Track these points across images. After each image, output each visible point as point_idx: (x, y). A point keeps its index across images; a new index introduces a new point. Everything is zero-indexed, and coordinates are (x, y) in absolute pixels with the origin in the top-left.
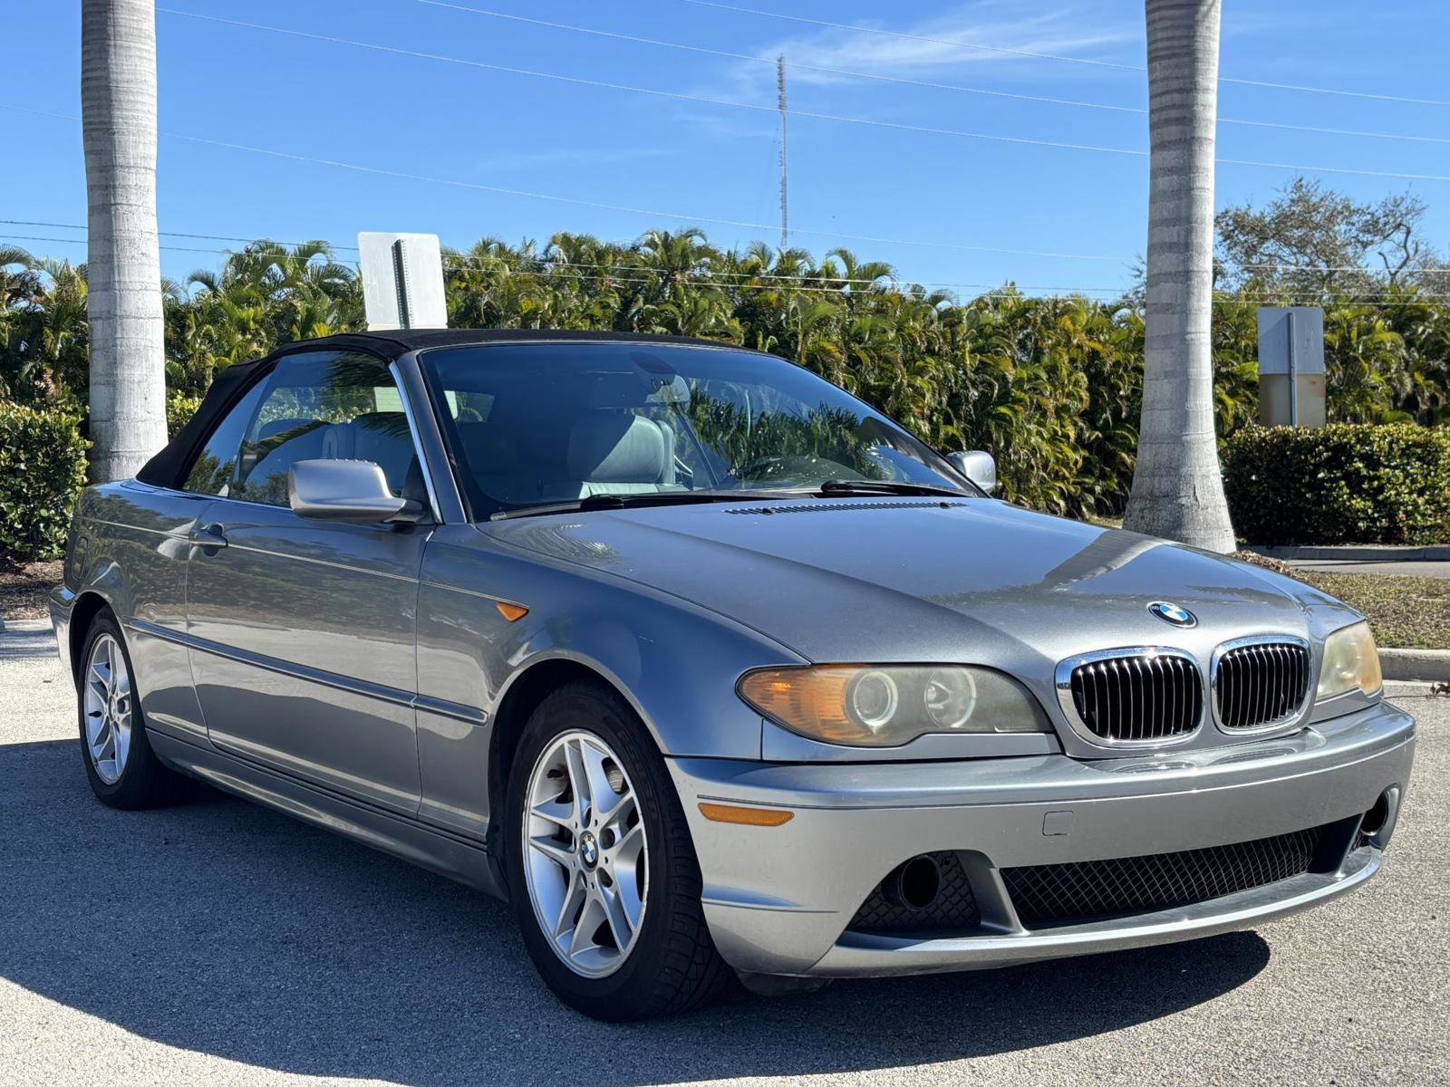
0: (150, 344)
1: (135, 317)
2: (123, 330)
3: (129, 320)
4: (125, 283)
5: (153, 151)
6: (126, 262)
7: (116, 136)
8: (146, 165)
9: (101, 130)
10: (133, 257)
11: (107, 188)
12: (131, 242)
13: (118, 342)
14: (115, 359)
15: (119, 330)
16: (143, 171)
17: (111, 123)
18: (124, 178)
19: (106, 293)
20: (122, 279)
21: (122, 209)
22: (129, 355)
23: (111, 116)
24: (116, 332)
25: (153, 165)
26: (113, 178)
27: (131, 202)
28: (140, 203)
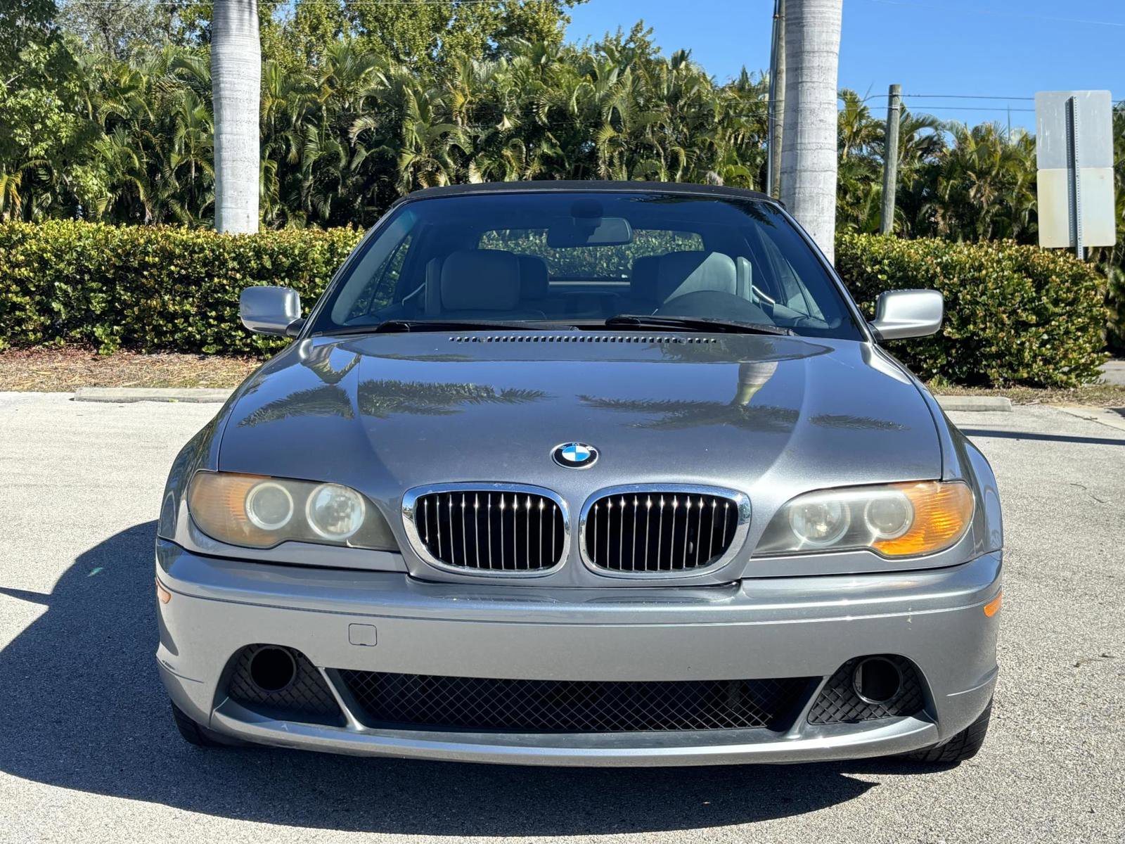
0: (821, 191)
1: (811, 171)
2: (801, 181)
3: (805, 173)
4: (805, 144)
5: (836, 38)
6: (807, 128)
7: (805, 28)
8: (828, 49)
9: (794, 24)
10: (812, 123)
11: (797, 69)
12: (812, 111)
13: (797, 191)
14: (794, 204)
15: (798, 181)
16: (825, 54)
17: (802, 18)
18: (809, 60)
19: (790, 153)
20: (803, 141)
21: (807, 86)
22: (804, 201)
23: (802, 13)
24: (795, 183)
25: (836, 49)
26: (801, 61)
27: (814, 80)
28: (821, 80)
